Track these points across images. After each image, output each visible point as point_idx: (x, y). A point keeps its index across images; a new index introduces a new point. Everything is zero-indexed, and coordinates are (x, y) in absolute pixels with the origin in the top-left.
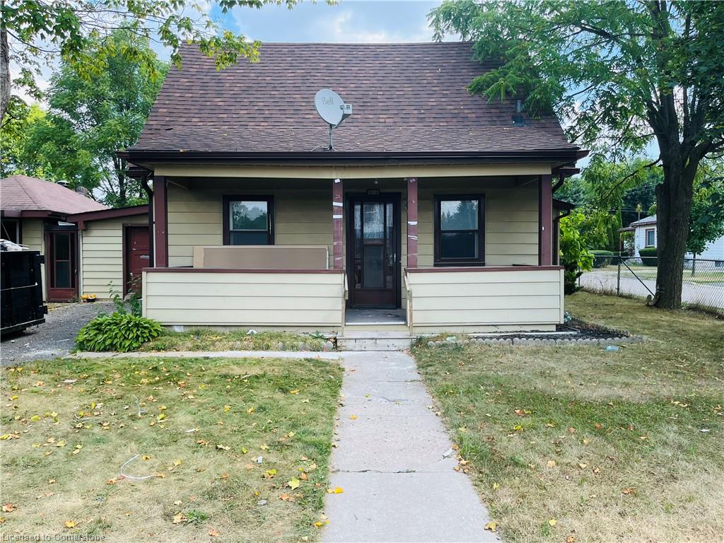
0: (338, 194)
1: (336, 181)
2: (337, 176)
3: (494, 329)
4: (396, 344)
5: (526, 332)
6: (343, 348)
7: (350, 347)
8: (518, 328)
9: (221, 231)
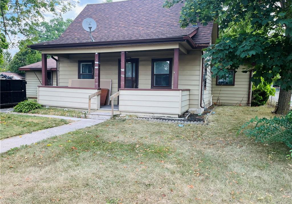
0: (97, 59)
1: (96, 54)
2: (96, 52)
3: (152, 115)
4: (106, 118)
5: (165, 117)
6: (88, 118)
7: (90, 118)
8: (162, 115)
9: (77, 74)
